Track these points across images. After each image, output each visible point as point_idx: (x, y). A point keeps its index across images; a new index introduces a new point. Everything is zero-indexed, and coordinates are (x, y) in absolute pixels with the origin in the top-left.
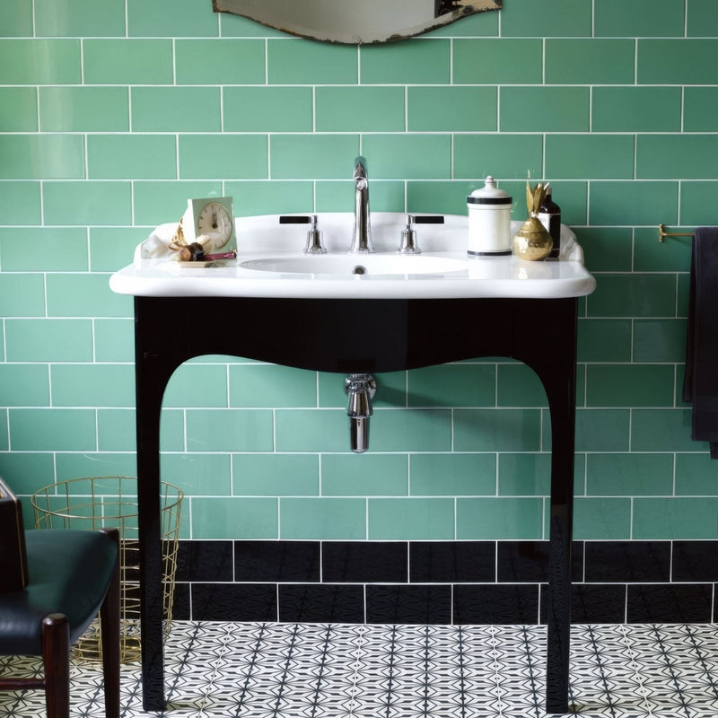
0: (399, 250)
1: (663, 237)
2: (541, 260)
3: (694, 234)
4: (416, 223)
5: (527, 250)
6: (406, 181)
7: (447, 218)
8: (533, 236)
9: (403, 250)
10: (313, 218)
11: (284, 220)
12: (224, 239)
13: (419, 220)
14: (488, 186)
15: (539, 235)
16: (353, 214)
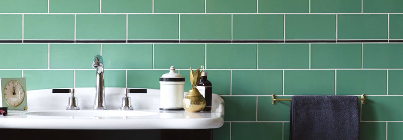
0: (121, 108)
1: (274, 101)
2: (198, 112)
3: (291, 99)
4: (131, 93)
5: (190, 106)
6: (127, 70)
7: (148, 90)
8: (193, 98)
9: (123, 108)
10: (72, 91)
11: (55, 91)
12: (20, 102)
13: (132, 91)
14: (171, 71)
15: (197, 98)
16: (95, 88)
